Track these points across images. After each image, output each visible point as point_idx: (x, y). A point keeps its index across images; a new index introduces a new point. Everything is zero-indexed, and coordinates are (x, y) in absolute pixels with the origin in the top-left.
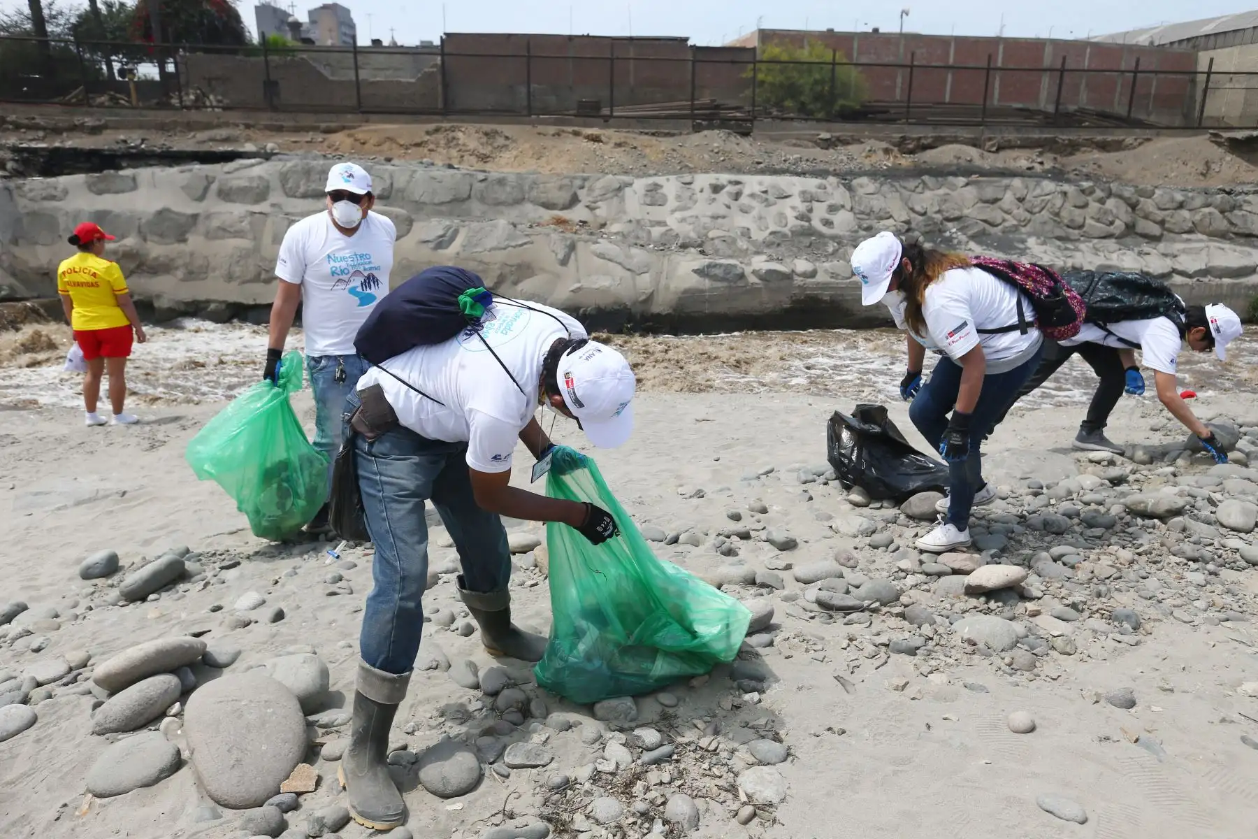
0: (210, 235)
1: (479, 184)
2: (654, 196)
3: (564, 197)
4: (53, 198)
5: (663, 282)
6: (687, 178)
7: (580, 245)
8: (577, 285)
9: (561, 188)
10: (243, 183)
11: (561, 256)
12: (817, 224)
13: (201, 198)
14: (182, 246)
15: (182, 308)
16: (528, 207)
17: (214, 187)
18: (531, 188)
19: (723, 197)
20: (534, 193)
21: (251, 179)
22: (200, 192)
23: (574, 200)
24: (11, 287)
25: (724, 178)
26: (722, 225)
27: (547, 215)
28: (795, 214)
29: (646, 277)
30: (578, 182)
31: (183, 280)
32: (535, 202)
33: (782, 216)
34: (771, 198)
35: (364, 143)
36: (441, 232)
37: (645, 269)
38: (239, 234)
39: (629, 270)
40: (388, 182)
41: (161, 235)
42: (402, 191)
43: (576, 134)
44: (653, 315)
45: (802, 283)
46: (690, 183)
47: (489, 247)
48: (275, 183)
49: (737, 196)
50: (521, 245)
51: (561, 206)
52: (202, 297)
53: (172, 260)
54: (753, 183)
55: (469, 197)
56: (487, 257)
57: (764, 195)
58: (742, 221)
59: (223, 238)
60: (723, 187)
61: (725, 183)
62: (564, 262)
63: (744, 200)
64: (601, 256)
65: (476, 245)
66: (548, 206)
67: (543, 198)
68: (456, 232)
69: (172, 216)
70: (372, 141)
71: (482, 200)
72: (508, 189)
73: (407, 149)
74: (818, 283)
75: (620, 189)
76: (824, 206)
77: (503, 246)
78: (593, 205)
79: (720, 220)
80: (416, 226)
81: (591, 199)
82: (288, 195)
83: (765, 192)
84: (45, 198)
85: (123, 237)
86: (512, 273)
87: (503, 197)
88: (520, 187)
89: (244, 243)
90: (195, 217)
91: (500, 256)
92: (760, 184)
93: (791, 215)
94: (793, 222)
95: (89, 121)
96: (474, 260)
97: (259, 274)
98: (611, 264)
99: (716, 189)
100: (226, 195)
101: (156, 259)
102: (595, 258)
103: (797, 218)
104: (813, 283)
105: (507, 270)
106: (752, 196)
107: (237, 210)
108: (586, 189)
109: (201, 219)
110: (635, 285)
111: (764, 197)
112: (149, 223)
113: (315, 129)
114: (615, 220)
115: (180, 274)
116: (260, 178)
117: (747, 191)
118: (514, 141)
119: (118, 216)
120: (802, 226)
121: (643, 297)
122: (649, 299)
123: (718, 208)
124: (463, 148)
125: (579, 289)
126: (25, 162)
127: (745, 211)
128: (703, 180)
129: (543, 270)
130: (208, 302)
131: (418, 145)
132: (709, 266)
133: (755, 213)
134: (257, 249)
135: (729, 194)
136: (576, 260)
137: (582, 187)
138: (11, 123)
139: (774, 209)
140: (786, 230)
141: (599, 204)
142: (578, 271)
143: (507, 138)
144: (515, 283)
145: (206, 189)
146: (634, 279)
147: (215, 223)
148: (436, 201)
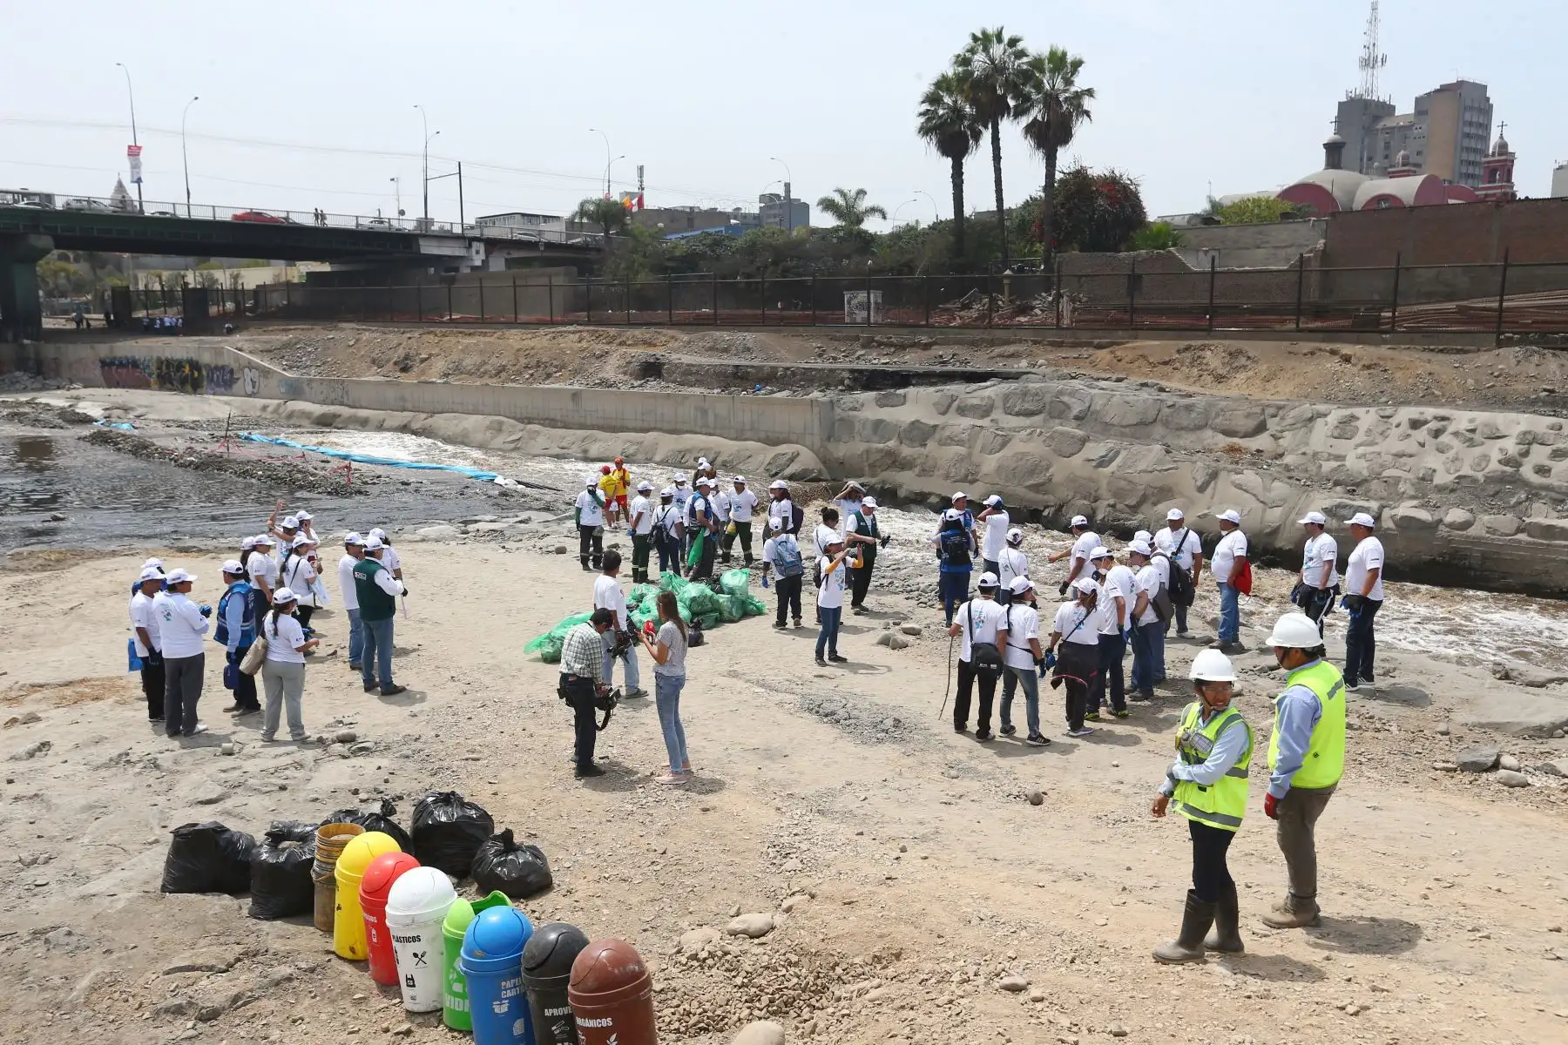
0: (942, 443)
1: (1168, 410)
2: (1345, 429)
3: (1251, 424)
4: (855, 409)
5: (1292, 516)
6: (1389, 411)
7: (1223, 475)
8: (1206, 511)
9: (1248, 416)
10: (975, 402)
11: (1199, 483)
12: (1527, 471)
13: (944, 413)
14: (922, 450)
15: (913, 497)
16: (1208, 433)
17: (955, 404)
18: (1217, 415)
19: (1422, 434)
20: (1219, 420)
21: (982, 399)
22: (943, 409)
23: (1261, 428)
24: (820, 472)
25: (1430, 412)
26: (1405, 464)
27: (1223, 441)
28: (1500, 457)
29: (1278, 511)
30: (1272, 411)
31: (919, 475)
32: (1214, 429)
33: (1486, 458)
34: (1477, 437)
35: (1119, 361)
36: (1103, 453)
37: (1279, 503)
38: (960, 443)
39: (1262, 502)
40: (1087, 405)
41: (911, 440)
42: (1097, 412)
43: (1333, 352)
44: (1276, 549)
45: (1446, 535)
46: (1389, 417)
47: (1140, 468)
48: (999, 403)
49: (1437, 434)
50: (1166, 470)
51: (1242, 435)
52: (926, 490)
53: (914, 459)
54: (1463, 419)
55: (1155, 421)
56: (1137, 478)
57: (1469, 435)
58: (1432, 460)
59: (950, 445)
60: (1426, 422)
61: (1429, 418)
62: (1201, 489)
63: (1445, 438)
64: (1239, 487)
65: (1129, 467)
66: (1228, 433)
67: (1226, 424)
68: (1117, 453)
69: (922, 426)
70: (1127, 359)
71: (1166, 424)
72: (1193, 415)
73: (1155, 367)
74: (1468, 537)
75: (1311, 419)
76: (1548, 450)
77: (1150, 469)
78: (1279, 435)
79: (1404, 460)
80: (1088, 445)
81: (1279, 428)
82: (1006, 413)
83: (1473, 431)
84: (851, 409)
85: (890, 440)
86: (1153, 494)
87: (1185, 423)
88: (1206, 412)
89: (962, 450)
90: (935, 427)
91: (1146, 478)
92: (1471, 421)
93: (1496, 456)
94: (1494, 466)
95: (925, 339)
96: (1125, 479)
97: (967, 476)
98: (1247, 495)
99: (1416, 424)
100: (962, 411)
101: (905, 458)
102: (1234, 489)
103: (1500, 462)
104: (1461, 536)
105: (1150, 491)
106: (1456, 434)
107: (967, 422)
108: (1278, 418)
109: (938, 429)
110: (1262, 518)
111: (1470, 438)
112: (904, 431)
113: (1089, 345)
114: (1292, 452)
115: (917, 470)
116: (989, 397)
117: (1451, 429)
118: (1256, 362)
119: (888, 424)
120: (1503, 472)
121: (1268, 530)
122: (1275, 531)
123: (1410, 446)
124: (1205, 368)
125: (1206, 515)
126: (855, 380)
127: (1441, 450)
128: (1406, 413)
129: (1182, 495)
130: (930, 494)
131: (1166, 363)
132: (1338, 506)
133: (1451, 454)
134: (970, 455)
135: (1429, 431)
136: (1214, 489)
137: (1274, 416)
138: (876, 342)
139: (1478, 451)
140: (1480, 476)
141: (1285, 434)
142: (1212, 498)
143: (1249, 358)
144: (1155, 504)
145: (949, 406)
146: (1264, 511)
147: (947, 433)
148: (1124, 423)
